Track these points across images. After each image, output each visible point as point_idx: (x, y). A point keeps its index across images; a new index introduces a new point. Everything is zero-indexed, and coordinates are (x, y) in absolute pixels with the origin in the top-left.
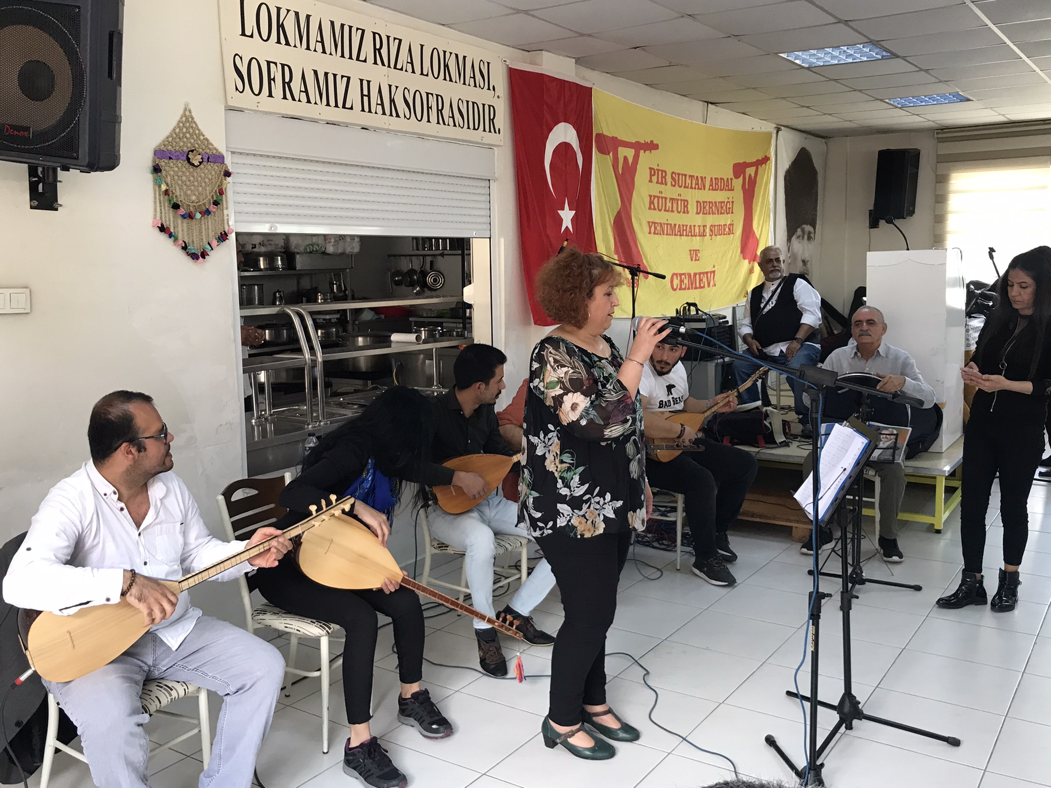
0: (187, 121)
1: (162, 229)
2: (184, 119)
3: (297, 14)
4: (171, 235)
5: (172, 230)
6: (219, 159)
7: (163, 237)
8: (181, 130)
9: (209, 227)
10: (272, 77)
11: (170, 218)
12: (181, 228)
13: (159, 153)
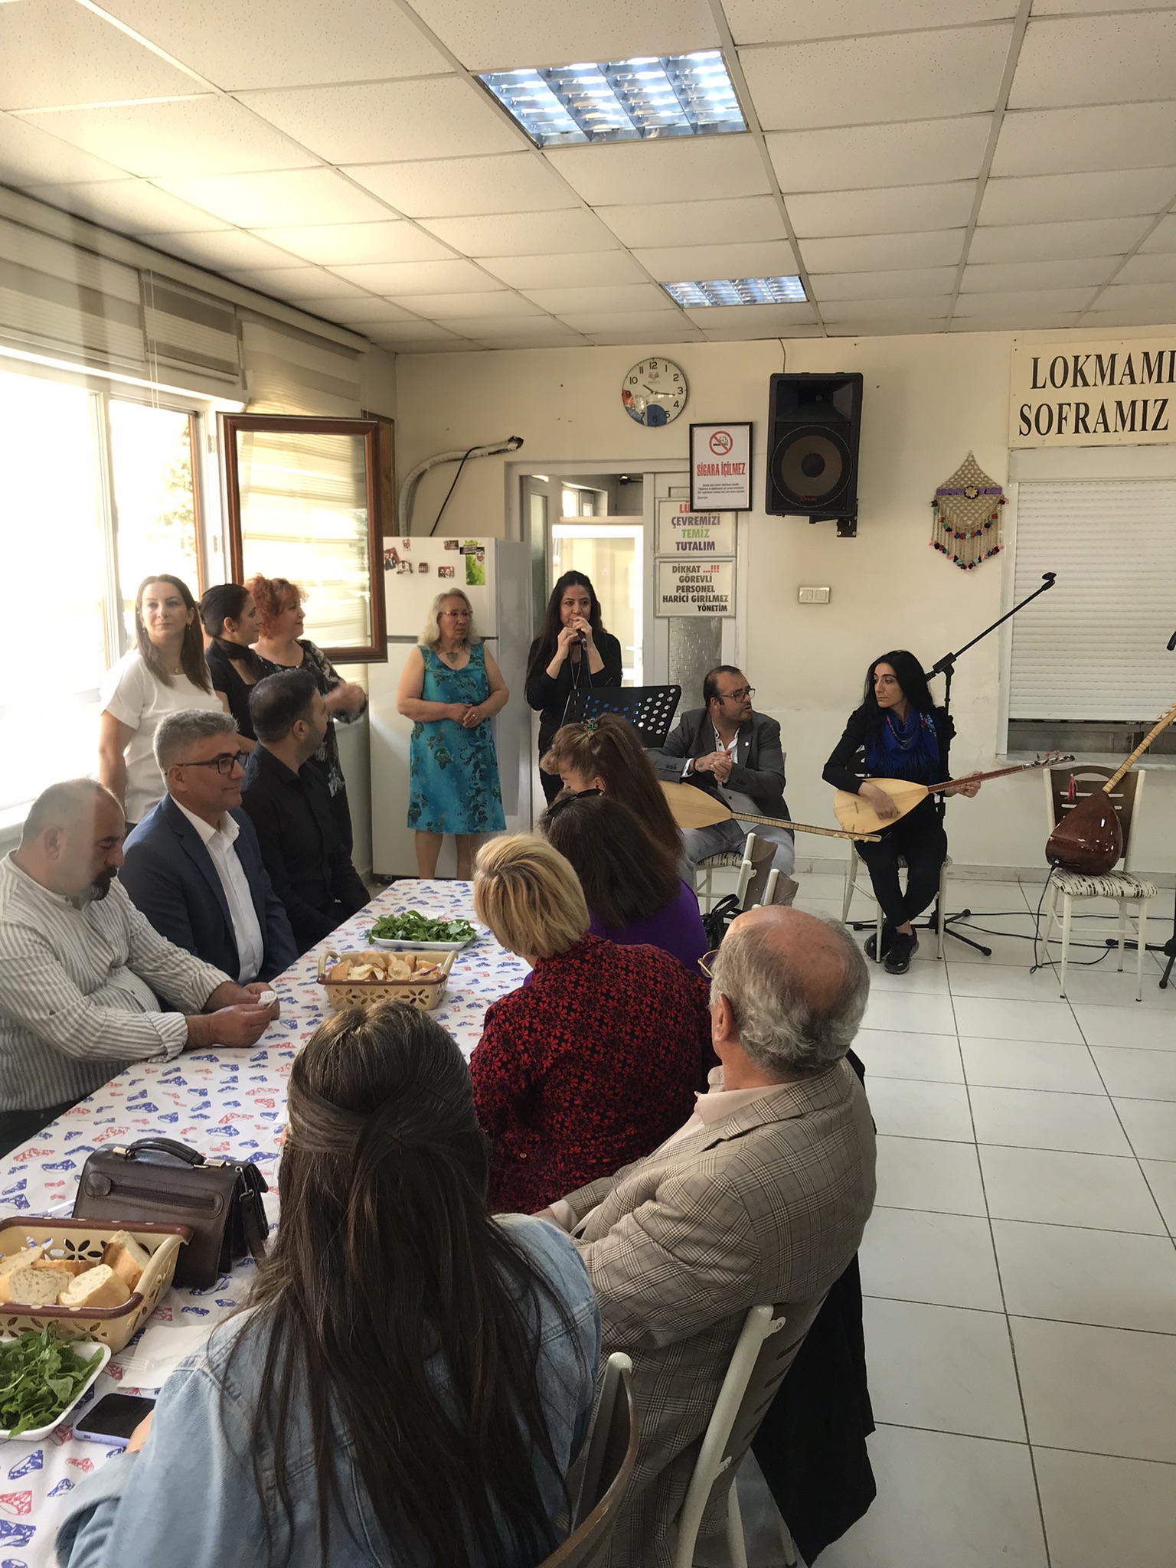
0: (970, 464)
1: (937, 546)
2: (967, 464)
3: (1099, 357)
4: (944, 551)
5: (947, 548)
6: (998, 490)
7: (939, 552)
8: (963, 472)
9: (982, 544)
10: (1064, 416)
11: (945, 539)
12: (954, 545)
13: (941, 492)
